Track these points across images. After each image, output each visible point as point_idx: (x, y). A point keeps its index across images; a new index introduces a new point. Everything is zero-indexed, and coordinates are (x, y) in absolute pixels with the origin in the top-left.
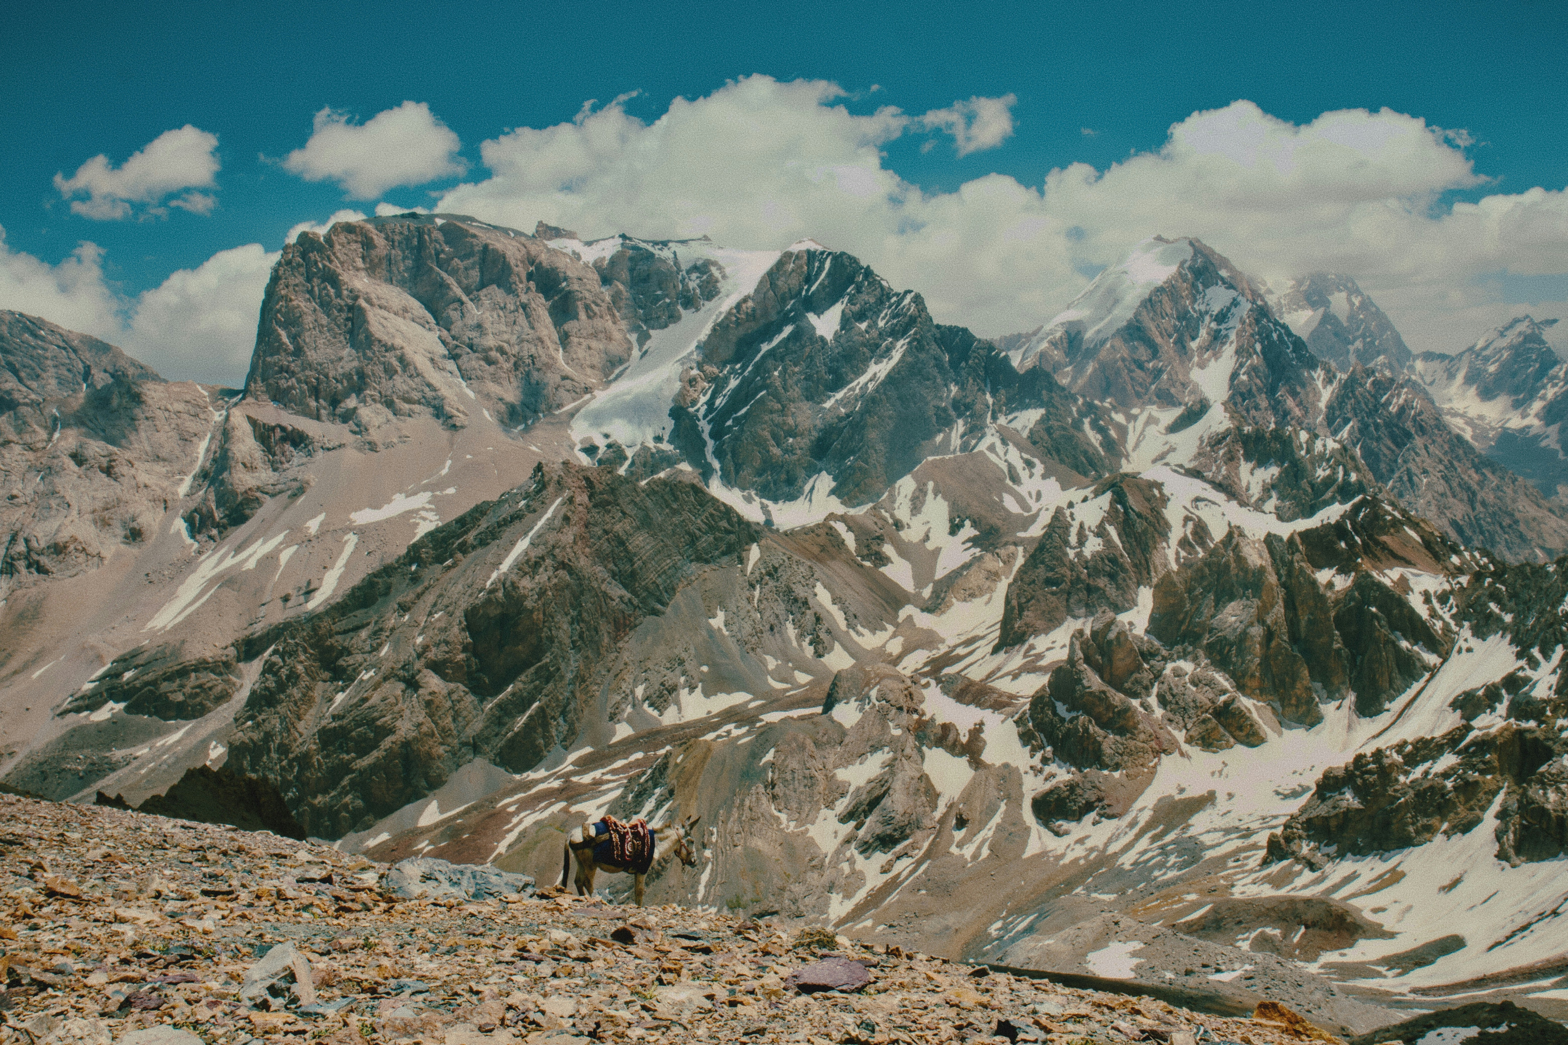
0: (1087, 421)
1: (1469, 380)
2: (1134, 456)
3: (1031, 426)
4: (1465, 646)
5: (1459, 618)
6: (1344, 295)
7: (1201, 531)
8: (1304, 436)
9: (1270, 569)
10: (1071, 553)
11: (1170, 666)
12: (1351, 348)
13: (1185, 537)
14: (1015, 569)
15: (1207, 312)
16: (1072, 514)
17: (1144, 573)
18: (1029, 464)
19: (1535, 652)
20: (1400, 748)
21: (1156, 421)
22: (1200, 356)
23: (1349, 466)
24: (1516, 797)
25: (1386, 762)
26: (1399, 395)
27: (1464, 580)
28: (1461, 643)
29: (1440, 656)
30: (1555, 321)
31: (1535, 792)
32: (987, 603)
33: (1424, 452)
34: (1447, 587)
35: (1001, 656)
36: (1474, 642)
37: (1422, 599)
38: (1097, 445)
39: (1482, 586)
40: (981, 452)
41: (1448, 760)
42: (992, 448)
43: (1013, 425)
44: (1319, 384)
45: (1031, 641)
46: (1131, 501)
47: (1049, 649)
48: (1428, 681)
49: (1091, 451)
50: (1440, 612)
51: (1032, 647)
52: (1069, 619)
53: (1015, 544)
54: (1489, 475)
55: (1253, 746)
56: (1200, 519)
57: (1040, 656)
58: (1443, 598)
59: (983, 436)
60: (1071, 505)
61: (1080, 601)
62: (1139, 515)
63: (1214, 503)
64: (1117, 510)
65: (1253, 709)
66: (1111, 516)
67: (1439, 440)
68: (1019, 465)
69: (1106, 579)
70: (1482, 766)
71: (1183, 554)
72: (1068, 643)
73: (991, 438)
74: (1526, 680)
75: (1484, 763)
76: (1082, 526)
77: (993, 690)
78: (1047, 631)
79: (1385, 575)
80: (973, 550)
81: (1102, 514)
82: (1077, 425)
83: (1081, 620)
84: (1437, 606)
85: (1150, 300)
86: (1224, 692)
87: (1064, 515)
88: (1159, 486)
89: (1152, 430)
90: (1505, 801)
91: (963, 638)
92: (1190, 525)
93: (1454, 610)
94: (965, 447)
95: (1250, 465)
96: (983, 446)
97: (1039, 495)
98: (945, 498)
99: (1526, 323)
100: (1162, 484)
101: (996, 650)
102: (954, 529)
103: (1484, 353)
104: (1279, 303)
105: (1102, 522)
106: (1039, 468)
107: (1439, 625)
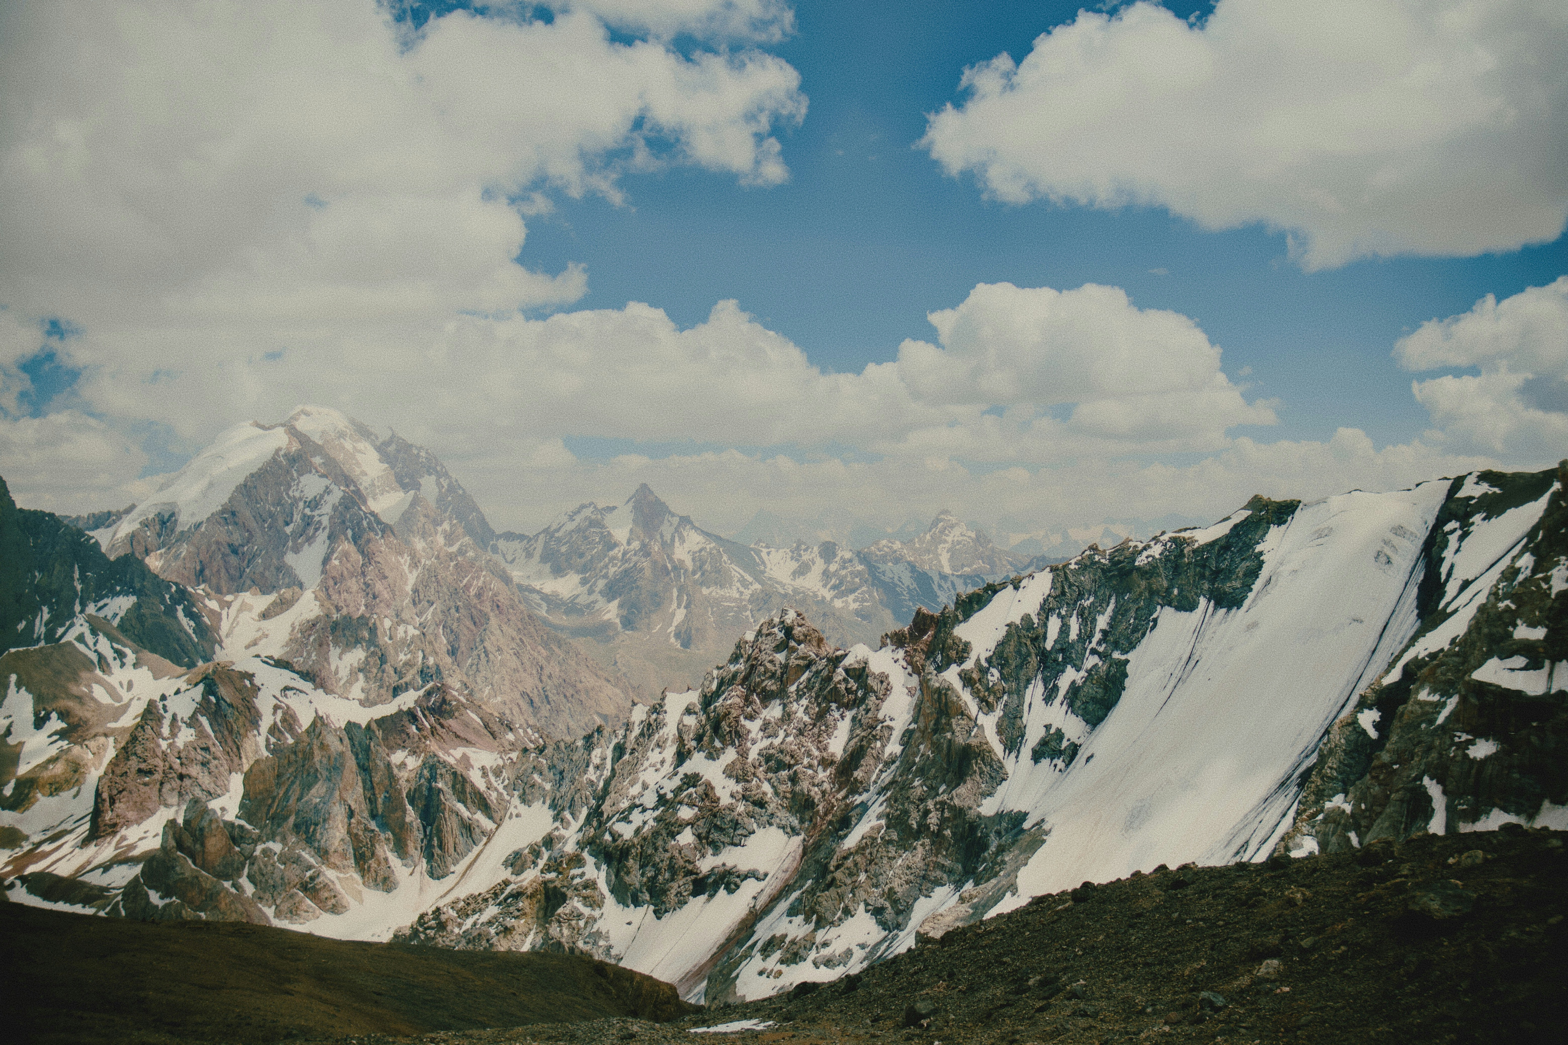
0: (180, 608)
1: (544, 559)
2: (226, 642)
3: (122, 614)
4: (515, 812)
5: (512, 787)
6: (433, 478)
7: (289, 719)
8: (387, 623)
9: (349, 754)
10: (164, 744)
11: (260, 848)
12: (440, 529)
13: (275, 723)
14: (106, 761)
15: (301, 499)
16: (164, 707)
17: (236, 759)
18: (120, 655)
19: (567, 814)
20: (453, 905)
21: (250, 609)
22: (295, 541)
23: (428, 651)
24: (541, 935)
25: (443, 918)
26: (478, 578)
27: (514, 755)
28: (512, 810)
29: (494, 822)
30: (614, 508)
31: (554, 930)
32: (75, 797)
33: (499, 631)
34: (501, 763)
35: (92, 849)
36: (522, 808)
37: (480, 773)
38: (191, 632)
39: (528, 761)
40: (69, 643)
41: (492, 910)
42: (81, 638)
43: (101, 614)
44: (406, 568)
45: (123, 832)
46: (223, 691)
47: (141, 839)
48: (485, 844)
49: (184, 638)
50: (495, 784)
51: (124, 838)
52: (162, 808)
53: (106, 735)
54: (557, 650)
55: (338, 913)
56: (288, 707)
57: (132, 847)
58: (498, 772)
59: (72, 625)
60: (163, 698)
61: (173, 789)
62: (231, 705)
63: (301, 691)
64: (209, 701)
65: (336, 882)
66: (203, 707)
67: (514, 618)
68: (109, 654)
69: (199, 767)
70: (516, 913)
71: (273, 740)
72: (161, 832)
73: (80, 627)
74: (560, 838)
75: (518, 910)
76: (174, 717)
77: (83, 884)
78: (139, 821)
79: (449, 755)
80: (60, 743)
81: (195, 705)
82: (170, 612)
83: (174, 809)
84: (492, 778)
85: (245, 486)
86: (310, 867)
87: (156, 707)
88: (250, 676)
89: (245, 616)
90: (534, 939)
91: (49, 834)
92: (280, 713)
93: (506, 782)
94: (50, 636)
95: (338, 650)
96: (70, 637)
97: (130, 685)
98: (29, 690)
99: (591, 509)
100: (253, 675)
101: (85, 843)
102: (39, 723)
103: (557, 535)
104: (373, 485)
105: (195, 713)
106: (131, 657)
107: (494, 795)
